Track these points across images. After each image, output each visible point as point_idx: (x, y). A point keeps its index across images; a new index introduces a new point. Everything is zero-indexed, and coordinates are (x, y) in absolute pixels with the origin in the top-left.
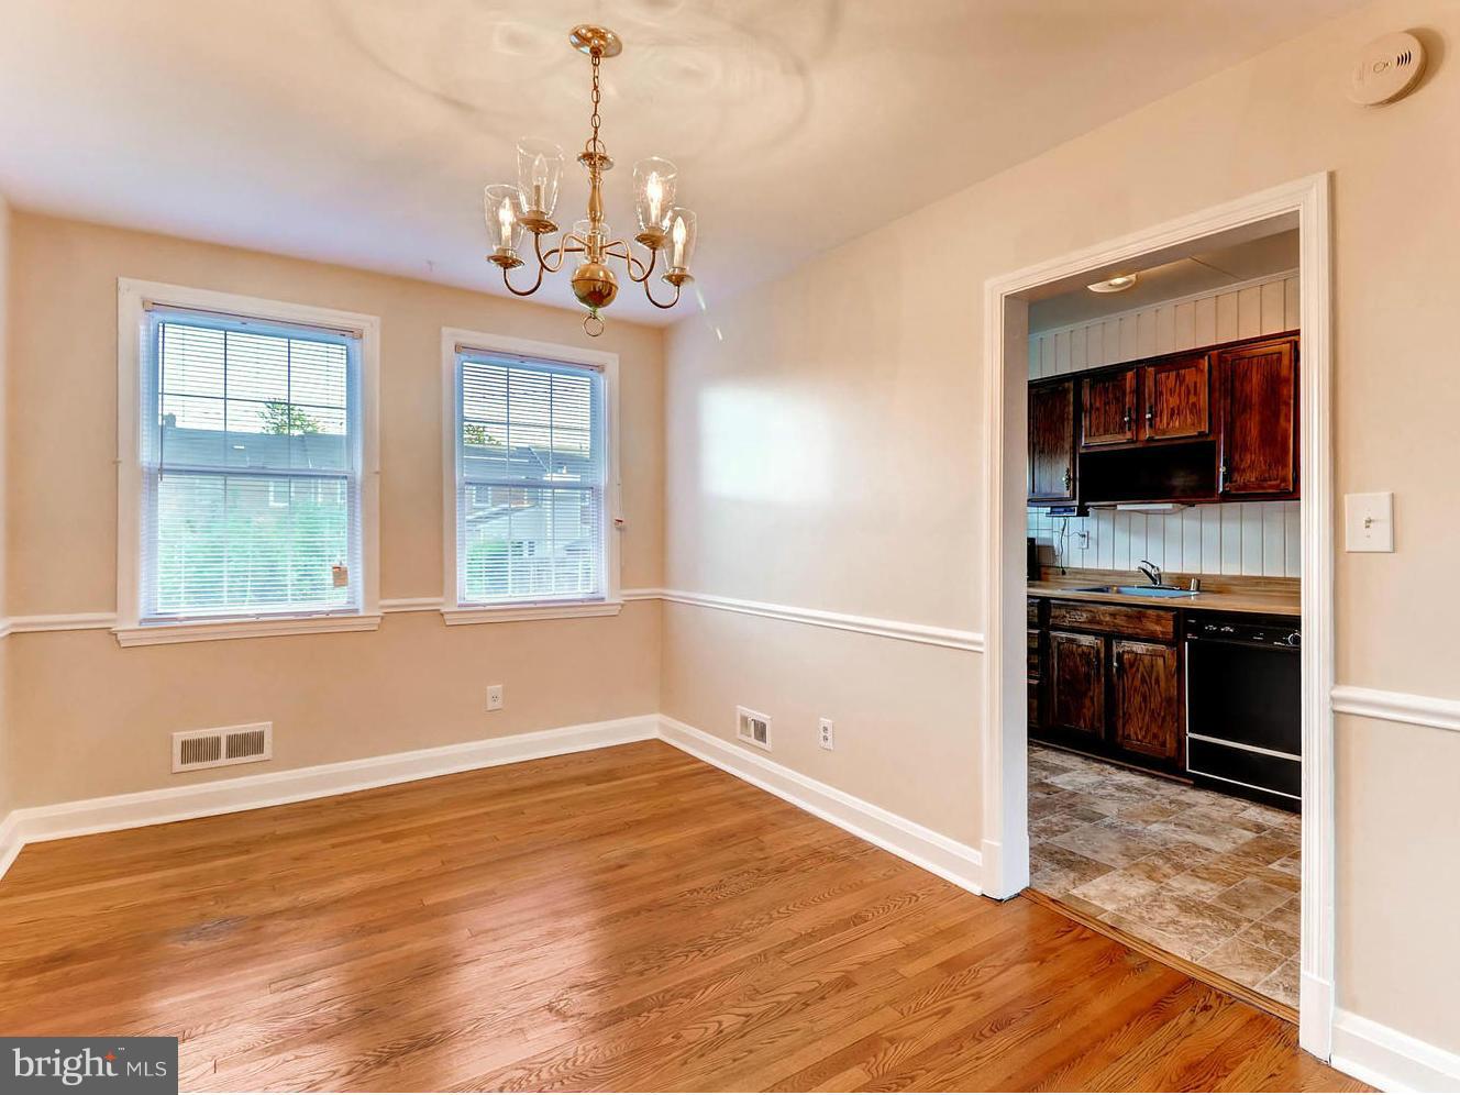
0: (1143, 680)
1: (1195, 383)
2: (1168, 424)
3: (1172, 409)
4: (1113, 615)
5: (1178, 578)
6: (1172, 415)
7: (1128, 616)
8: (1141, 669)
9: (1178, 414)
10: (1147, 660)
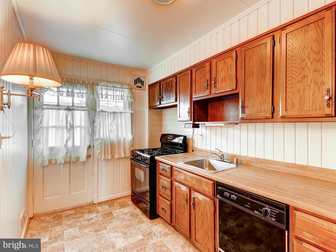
0: (202, 214)
1: (231, 64)
2: (221, 86)
3: (222, 78)
4: (192, 178)
5: (231, 156)
6: (222, 81)
7: (197, 180)
8: (201, 207)
9: (225, 80)
10: (203, 203)
